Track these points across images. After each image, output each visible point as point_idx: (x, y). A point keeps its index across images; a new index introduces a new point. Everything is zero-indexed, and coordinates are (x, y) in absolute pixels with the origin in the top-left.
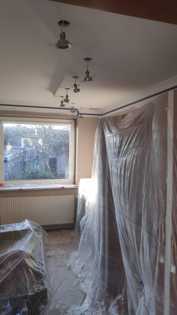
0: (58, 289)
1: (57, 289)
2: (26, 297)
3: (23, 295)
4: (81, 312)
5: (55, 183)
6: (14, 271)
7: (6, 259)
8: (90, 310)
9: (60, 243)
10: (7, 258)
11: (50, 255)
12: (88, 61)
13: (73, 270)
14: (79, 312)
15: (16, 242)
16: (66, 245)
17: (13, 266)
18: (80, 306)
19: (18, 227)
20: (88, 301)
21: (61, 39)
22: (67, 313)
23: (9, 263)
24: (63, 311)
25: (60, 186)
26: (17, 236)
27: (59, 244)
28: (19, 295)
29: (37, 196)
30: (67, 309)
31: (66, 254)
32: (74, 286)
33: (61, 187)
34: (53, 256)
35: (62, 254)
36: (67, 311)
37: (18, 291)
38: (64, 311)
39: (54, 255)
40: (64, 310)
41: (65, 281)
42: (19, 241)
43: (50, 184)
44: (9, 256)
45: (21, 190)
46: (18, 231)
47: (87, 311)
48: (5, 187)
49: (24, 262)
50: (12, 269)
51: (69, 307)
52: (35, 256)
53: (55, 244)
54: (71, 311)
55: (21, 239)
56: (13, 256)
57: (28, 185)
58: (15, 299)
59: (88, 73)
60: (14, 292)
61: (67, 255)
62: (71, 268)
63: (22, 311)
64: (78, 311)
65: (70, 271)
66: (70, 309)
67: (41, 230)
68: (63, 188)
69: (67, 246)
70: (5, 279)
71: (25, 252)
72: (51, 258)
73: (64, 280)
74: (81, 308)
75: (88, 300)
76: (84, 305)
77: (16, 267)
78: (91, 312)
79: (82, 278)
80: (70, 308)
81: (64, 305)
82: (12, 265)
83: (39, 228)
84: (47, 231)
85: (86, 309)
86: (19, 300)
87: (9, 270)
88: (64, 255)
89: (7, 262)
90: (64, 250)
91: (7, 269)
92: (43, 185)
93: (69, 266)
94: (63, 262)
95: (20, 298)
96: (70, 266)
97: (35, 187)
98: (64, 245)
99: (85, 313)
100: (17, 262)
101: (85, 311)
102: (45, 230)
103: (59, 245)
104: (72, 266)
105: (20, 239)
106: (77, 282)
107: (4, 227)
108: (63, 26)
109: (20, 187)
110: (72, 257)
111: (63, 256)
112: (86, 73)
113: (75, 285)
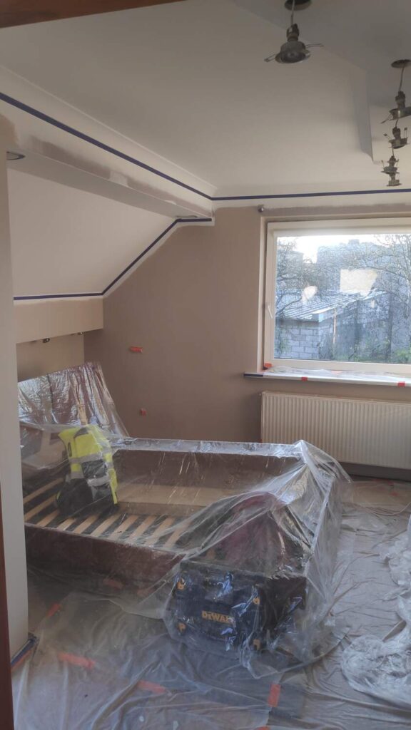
0: (346, 595)
1: (345, 593)
2: (260, 579)
3: (256, 573)
4: (381, 654)
5: (387, 373)
6: (249, 527)
7: (240, 504)
8: (403, 656)
9: (382, 507)
10: (242, 502)
11: (351, 526)
12: (404, 67)
13: (393, 569)
14: (376, 651)
15: (270, 478)
16: (395, 515)
17: (248, 519)
18: (384, 641)
19: (279, 451)
20: (405, 638)
21: (288, 40)
22: (350, 643)
23: (244, 511)
24: (342, 637)
25: (395, 380)
26: (275, 467)
27: (379, 509)
28: (249, 572)
29: (339, 396)
30: (351, 636)
31: (389, 533)
32: (384, 601)
33: (397, 382)
34: (358, 530)
35: (378, 530)
36: (351, 639)
37: (249, 564)
38: (344, 638)
39: (362, 527)
40: (346, 636)
41: (367, 584)
42: (276, 478)
43: (373, 373)
44: (246, 498)
45: (304, 380)
46: (277, 458)
47: (396, 655)
48: (275, 372)
49: (269, 516)
50: (245, 523)
51: (357, 634)
52: (299, 513)
53: (371, 508)
54: (360, 642)
55: (280, 475)
56: (253, 501)
57: (322, 370)
58: (239, 577)
59: (401, 96)
60: (240, 563)
61: (389, 535)
62: (389, 562)
63: (249, 601)
64: (375, 648)
65: (385, 569)
66: (359, 638)
67: (334, 469)
68: (402, 385)
69: (396, 518)
70: (230, 537)
71: (276, 499)
72: (352, 533)
73: (367, 582)
74: (383, 645)
75: (405, 636)
76: (393, 642)
77: (253, 520)
78: (405, 660)
79: (407, 589)
80: (358, 636)
81: (348, 626)
82: (249, 515)
83: (332, 464)
84: (355, 477)
85: (394, 651)
86: (246, 579)
87: (238, 524)
88: (383, 534)
89: (241, 510)
90: (387, 525)
91: (237, 521)
92: (357, 374)
93: (384, 558)
94: (375, 546)
95: (249, 577)
96: (387, 560)
97: (337, 377)
98: (389, 513)
99: (390, 658)
100: (257, 512)
101: (391, 655)
102: (350, 475)
103: (378, 512)
104: (391, 560)
105: (278, 474)
106: (394, 594)
107: (256, 447)
108: (295, 9)
109: (306, 373)
110: (400, 542)
111: (380, 534)
112: (397, 98)
113: (386, 599)
